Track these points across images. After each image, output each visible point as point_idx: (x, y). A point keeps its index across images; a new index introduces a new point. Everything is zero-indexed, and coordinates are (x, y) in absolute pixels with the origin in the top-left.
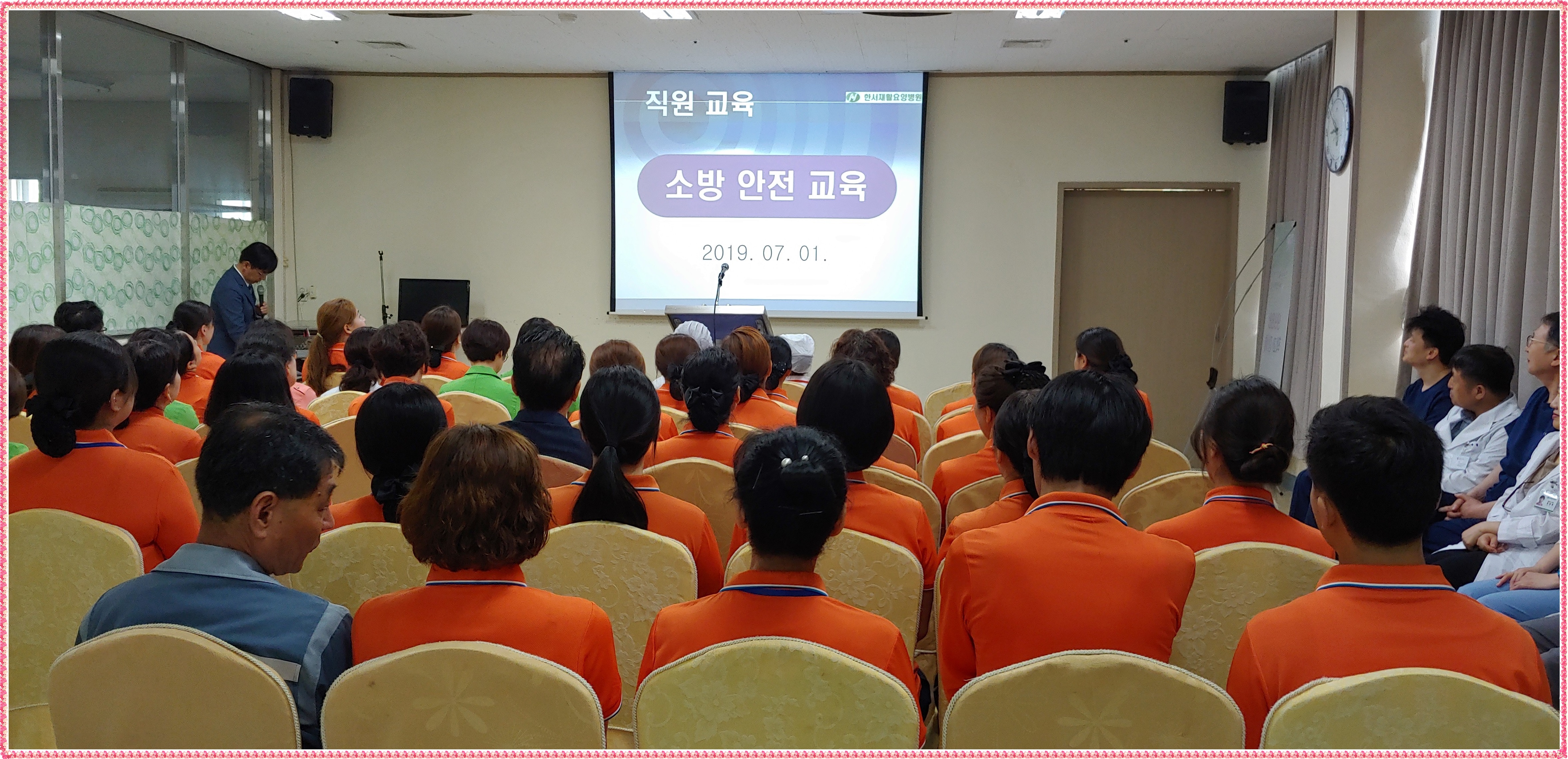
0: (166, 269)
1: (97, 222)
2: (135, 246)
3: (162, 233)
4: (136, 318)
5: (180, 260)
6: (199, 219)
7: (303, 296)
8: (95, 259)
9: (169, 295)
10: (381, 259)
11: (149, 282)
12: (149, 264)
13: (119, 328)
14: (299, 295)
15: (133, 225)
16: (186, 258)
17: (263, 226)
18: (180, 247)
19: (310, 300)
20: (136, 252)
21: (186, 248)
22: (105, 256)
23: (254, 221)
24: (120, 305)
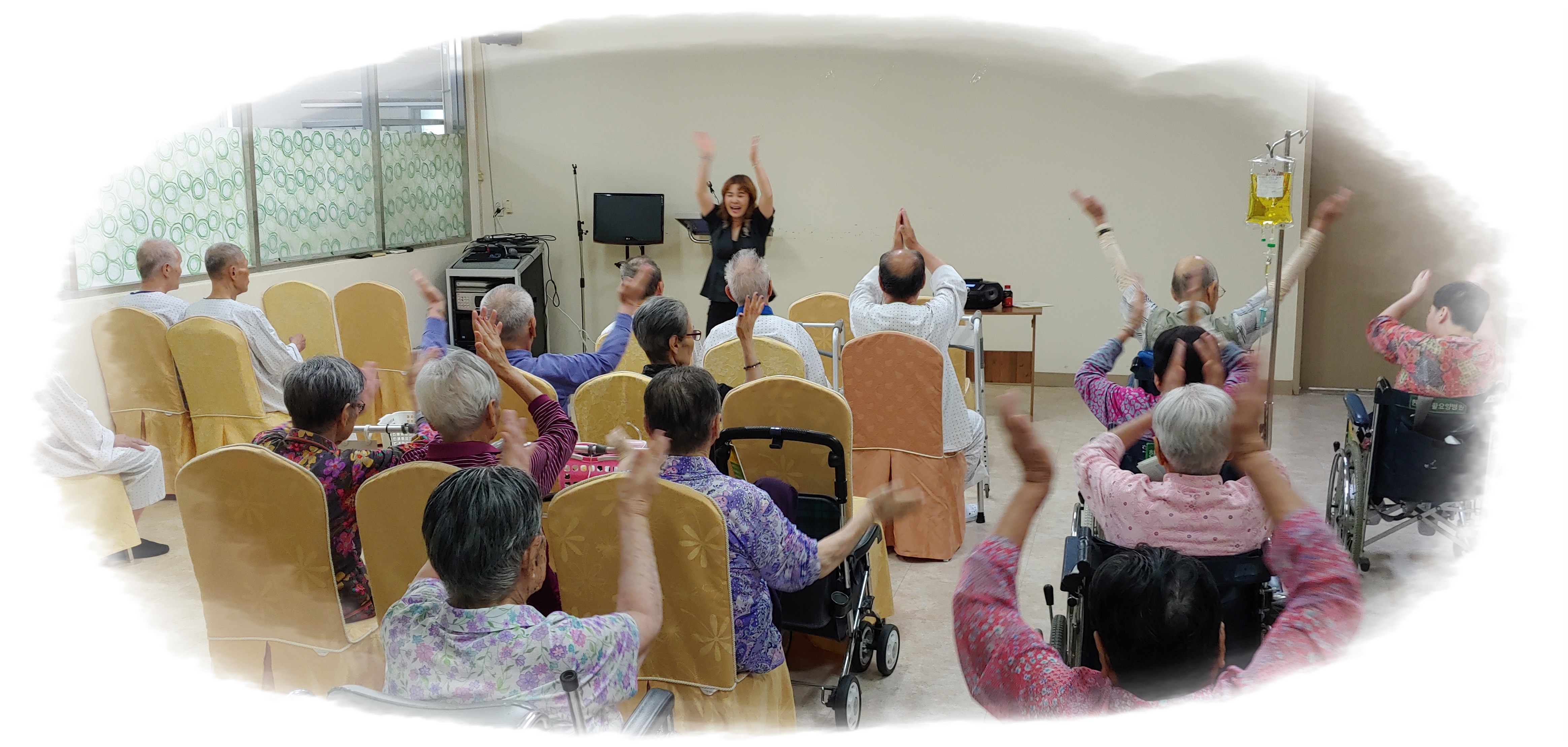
0: (359, 190)
1: (287, 145)
2: (326, 167)
3: (353, 152)
4: (331, 241)
5: (372, 179)
6: (390, 135)
7: (498, 211)
8: (286, 182)
9: (362, 216)
10: (575, 173)
11: (342, 202)
12: (341, 184)
13: (313, 252)
14: (496, 210)
15: (324, 147)
16: (378, 176)
17: (457, 139)
18: (372, 166)
19: (506, 215)
20: (328, 173)
21: (378, 166)
22: (296, 178)
23: (447, 135)
24: (313, 228)
